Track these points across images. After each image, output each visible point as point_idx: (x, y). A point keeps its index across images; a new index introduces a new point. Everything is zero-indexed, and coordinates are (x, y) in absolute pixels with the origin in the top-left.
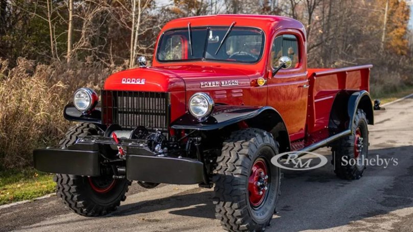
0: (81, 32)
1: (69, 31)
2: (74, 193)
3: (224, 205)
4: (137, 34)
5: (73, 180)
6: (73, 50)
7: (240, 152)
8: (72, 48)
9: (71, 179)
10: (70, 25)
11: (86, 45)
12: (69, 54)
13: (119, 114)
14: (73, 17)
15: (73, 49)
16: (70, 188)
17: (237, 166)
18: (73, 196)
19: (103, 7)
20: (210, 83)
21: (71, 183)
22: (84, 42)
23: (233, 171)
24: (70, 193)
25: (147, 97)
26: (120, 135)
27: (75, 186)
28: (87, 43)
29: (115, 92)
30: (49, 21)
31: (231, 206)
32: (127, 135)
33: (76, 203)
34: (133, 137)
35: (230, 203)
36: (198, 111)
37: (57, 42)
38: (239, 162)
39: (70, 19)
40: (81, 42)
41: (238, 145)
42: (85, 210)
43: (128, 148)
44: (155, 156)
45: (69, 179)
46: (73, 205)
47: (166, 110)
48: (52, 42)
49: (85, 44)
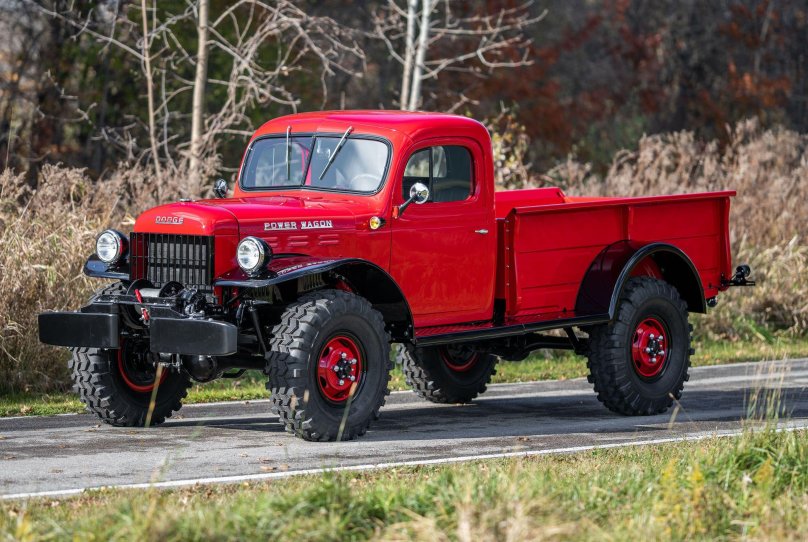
0: (227, 87)
1: (198, 85)
2: (95, 383)
3: (277, 391)
4: (418, 77)
5: (96, 366)
6: (206, 137)
7: (302, 319)
8: (203, 131)
9: (92, 363)
10: (200, 69)
11: (238, 123)
12: (194, 147)
13: (152, 268)
14: (207, 47)
15: (205, 133)
16: (91, 377)
17: (295, 337)
18: (94, 390)
19: (285, 18)
20: (280, 225)
21: (91, 369)
22: (234, 115)
23: (289, 344)
24: (91, 385)
25: (185, 242)
26: (146, 293)
27: (97, 374)
28: (241, 116)
29: (146, 235)
30: (146, 58)
31: (285, 393)
32: (154, 294)
33: (99, 401)
34: (161, 295)
35: (284, 388)
36: (246, 261)
37: (169, 111)
38: (298, 333)
39: (201, 53)
40: (225, 115)
41: (301, 310)
42: (113, 412)
43: (152, 309)
44: (183, 318)
45: (88, 364)
46: (95, 404)
47: (207, 261)
48: (152, 114)
49: (236, 119)
